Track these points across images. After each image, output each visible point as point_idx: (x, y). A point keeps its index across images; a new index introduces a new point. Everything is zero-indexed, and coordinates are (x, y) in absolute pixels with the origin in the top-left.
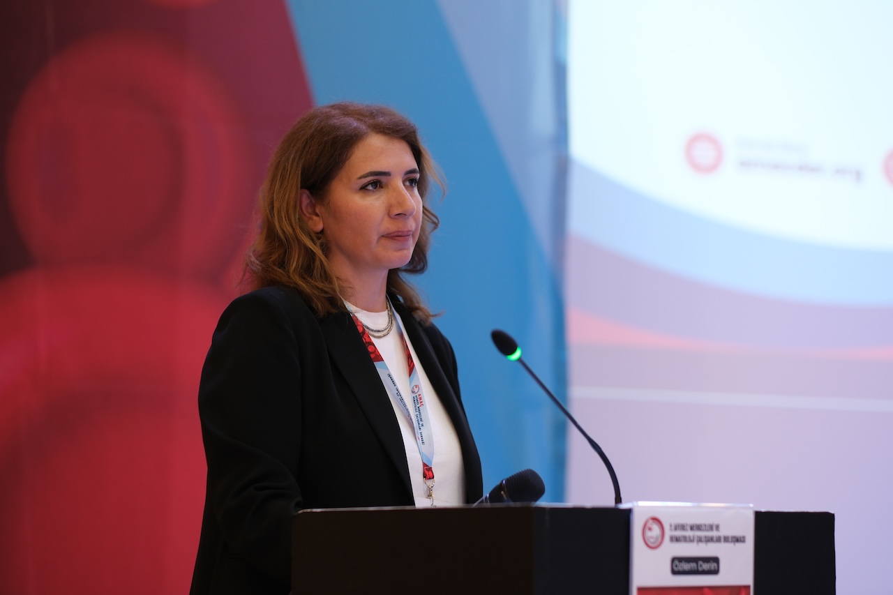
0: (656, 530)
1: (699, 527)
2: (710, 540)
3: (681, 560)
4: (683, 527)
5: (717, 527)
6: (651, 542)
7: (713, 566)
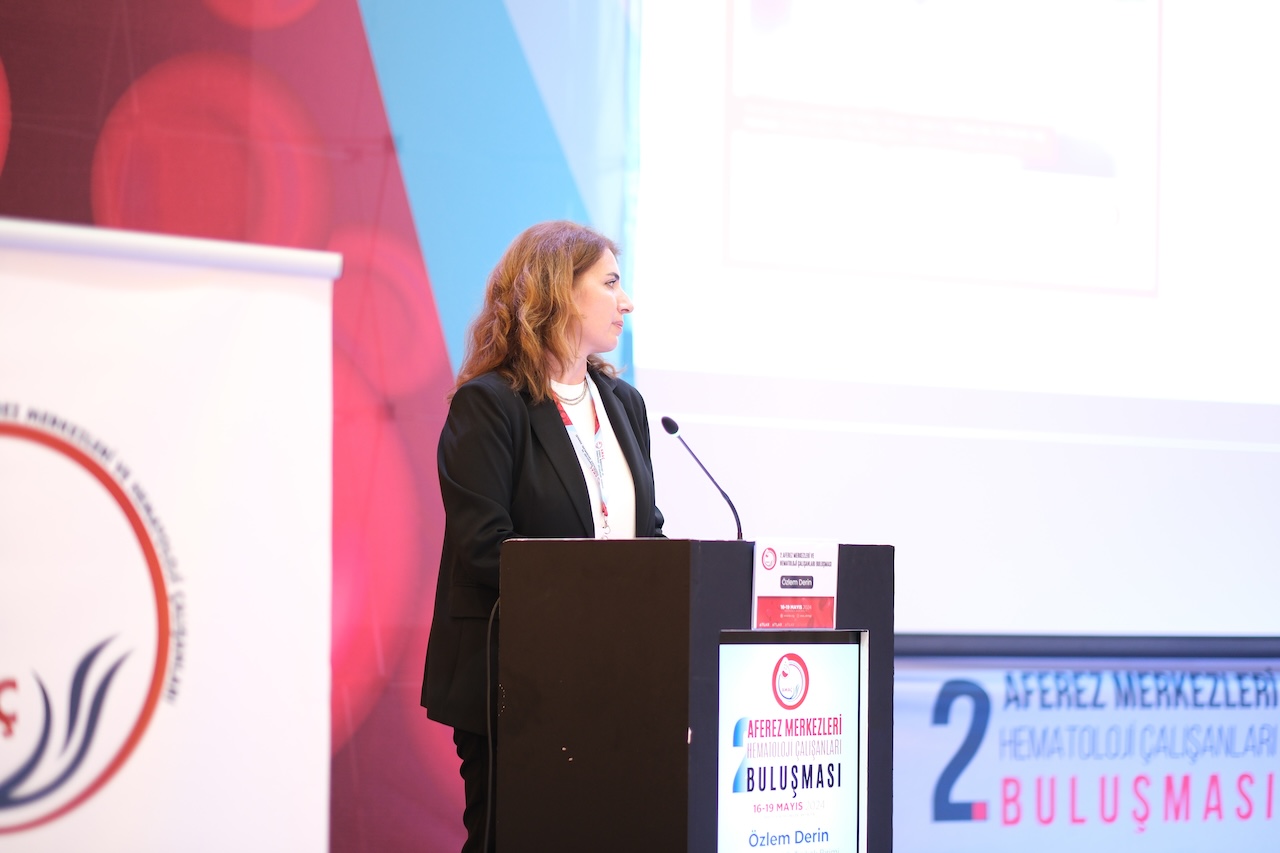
0: (771, 556)
1: (800, 555)
2: (807, 564)
3: (787, 578)
4: (789, 555)
5: (812, 555)
6: (768, 565)
7: (809, 582)
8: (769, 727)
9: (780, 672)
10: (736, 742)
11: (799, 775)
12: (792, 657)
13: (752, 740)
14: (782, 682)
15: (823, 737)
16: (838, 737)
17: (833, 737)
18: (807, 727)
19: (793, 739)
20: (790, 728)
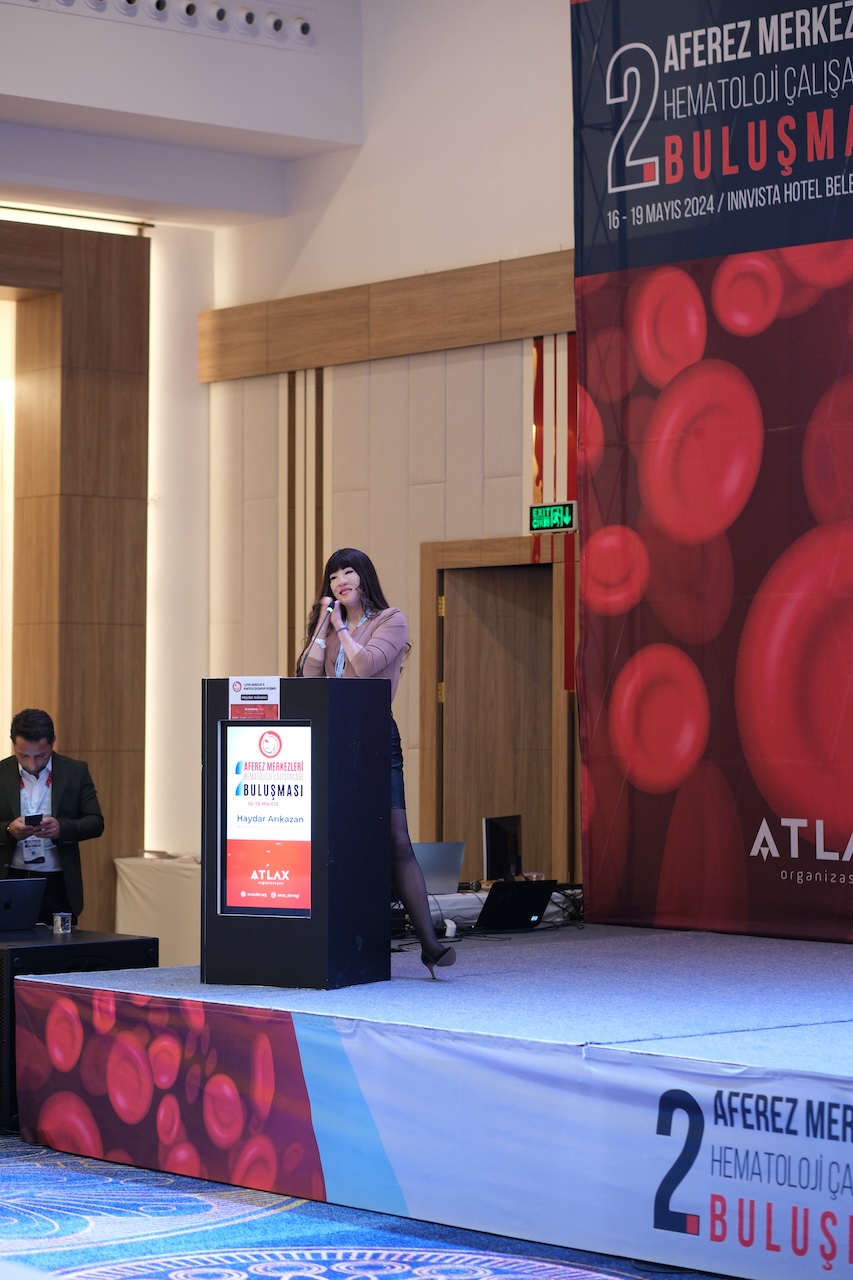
8: (257, 766)
9: (263, 740)
10: (237, 772)
11: (276, 790)
12: (270, 733)
13: (246, 771)
14: (265, 745)
15: (291, 772)
16: (301, 772)
17: (298, 772)
18: (281, 766)
19: (272, 772)
20: (270, 767)
